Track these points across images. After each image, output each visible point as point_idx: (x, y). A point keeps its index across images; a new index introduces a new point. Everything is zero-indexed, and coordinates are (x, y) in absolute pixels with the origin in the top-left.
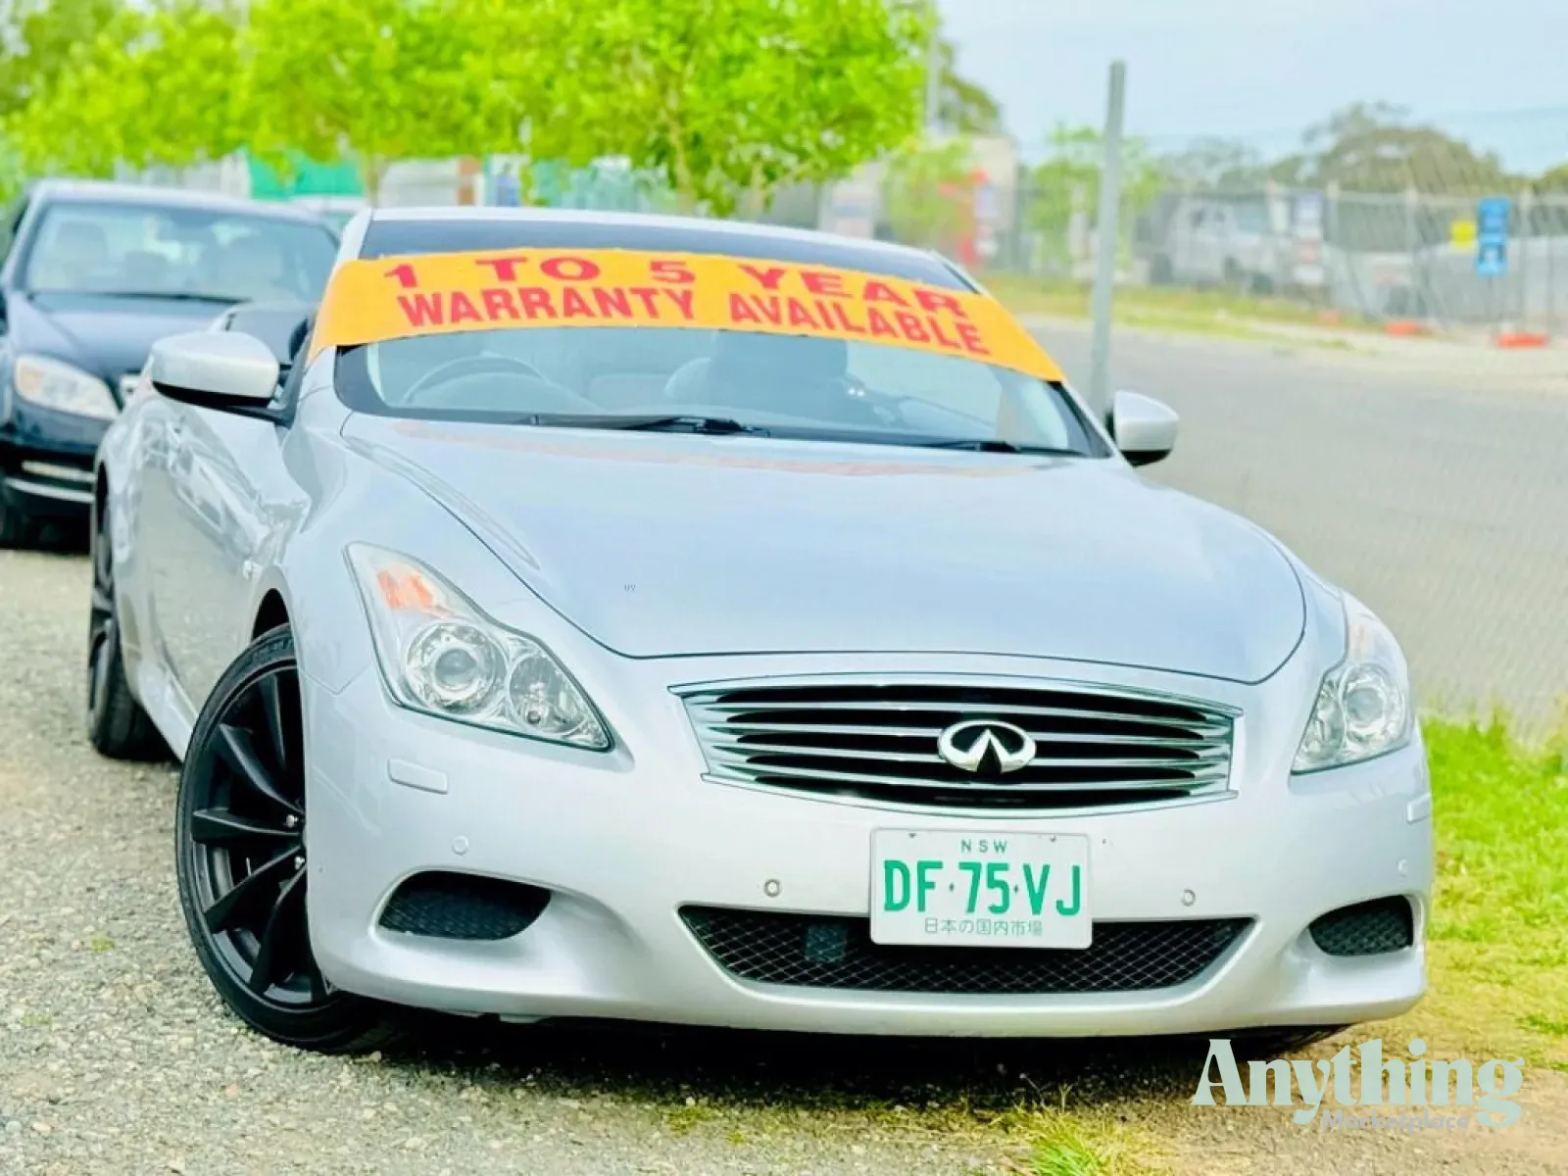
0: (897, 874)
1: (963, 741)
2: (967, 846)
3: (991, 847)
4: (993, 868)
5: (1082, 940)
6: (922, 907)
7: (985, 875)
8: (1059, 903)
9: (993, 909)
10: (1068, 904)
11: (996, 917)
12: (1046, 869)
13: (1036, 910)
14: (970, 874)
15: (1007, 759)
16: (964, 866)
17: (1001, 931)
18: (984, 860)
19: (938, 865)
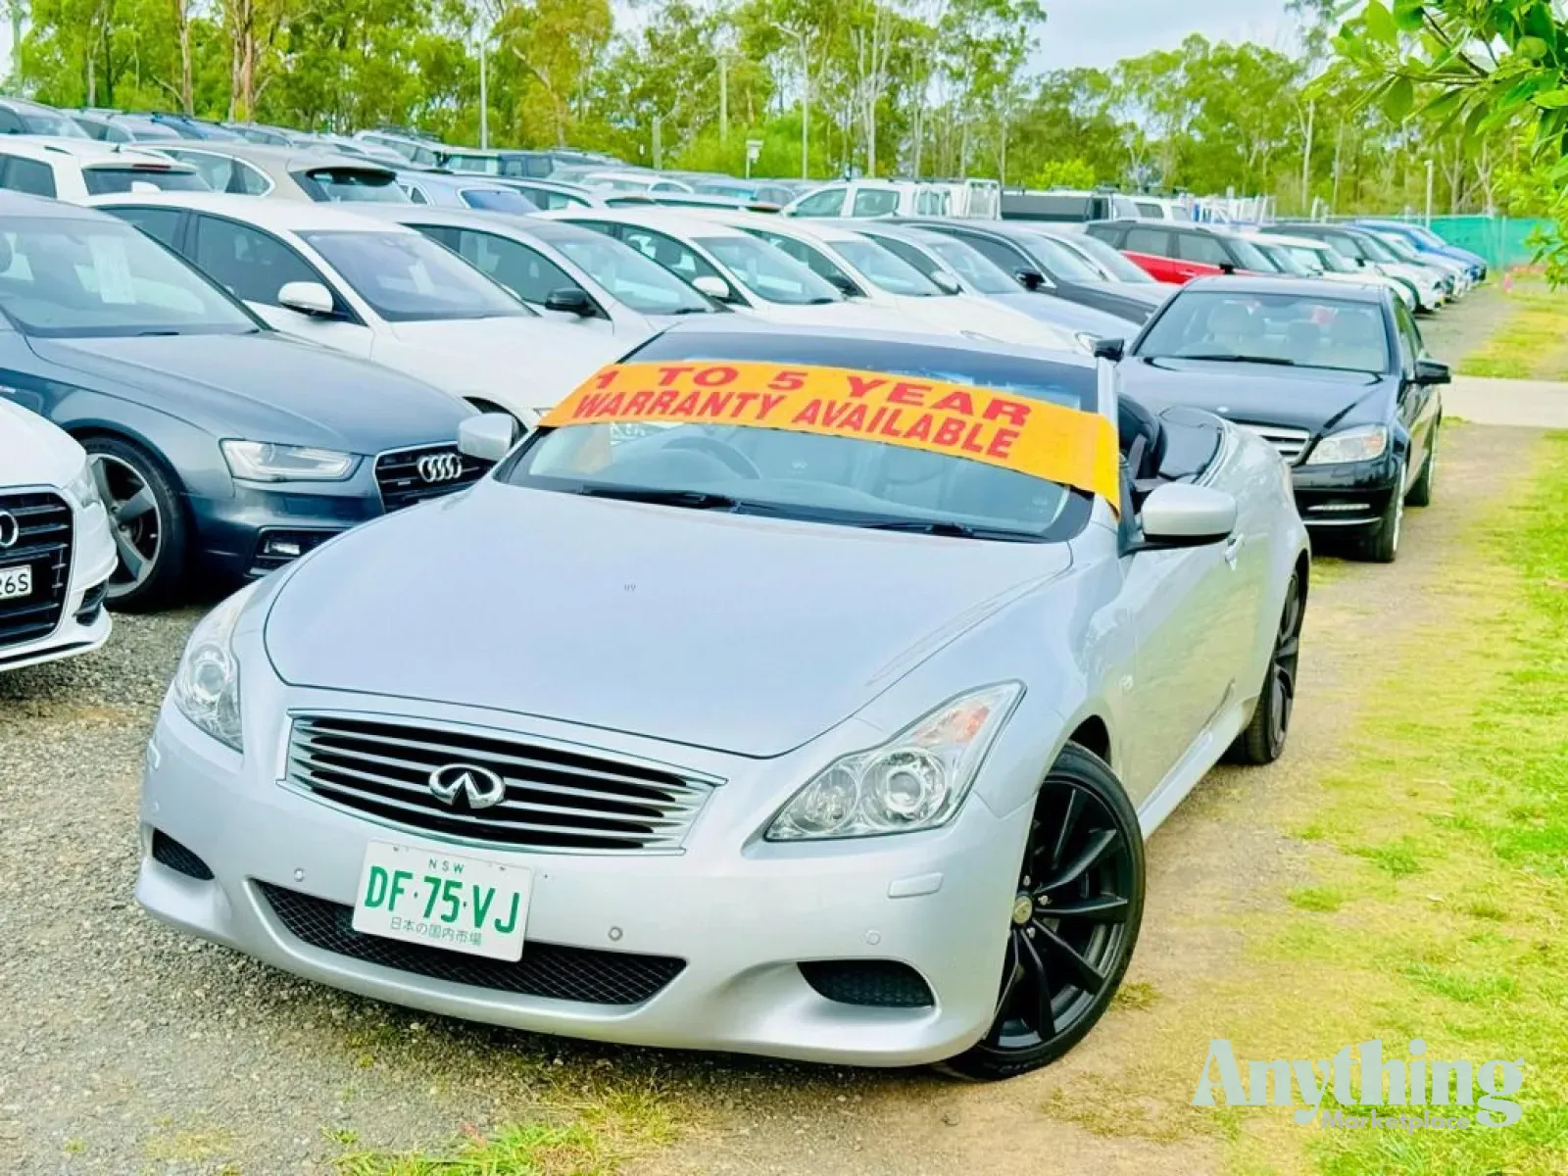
0: (379, 878)
1: (446, 779)
2: (433, 864)
3: (451, 867)
4: (449, 884)
5: (514, 954)
6: (391, 907)
7: (444, 889)
8: (498, 922)
9: (444, 918)
10: (505, 923)
11: (445, 925)
12: (492, 892)
13: (478, 924)
14: (431, 886)
15: (476, 798)
16: (428, 879)
17: (448, 937)
18: (444, 877)
19: (409, 876)
